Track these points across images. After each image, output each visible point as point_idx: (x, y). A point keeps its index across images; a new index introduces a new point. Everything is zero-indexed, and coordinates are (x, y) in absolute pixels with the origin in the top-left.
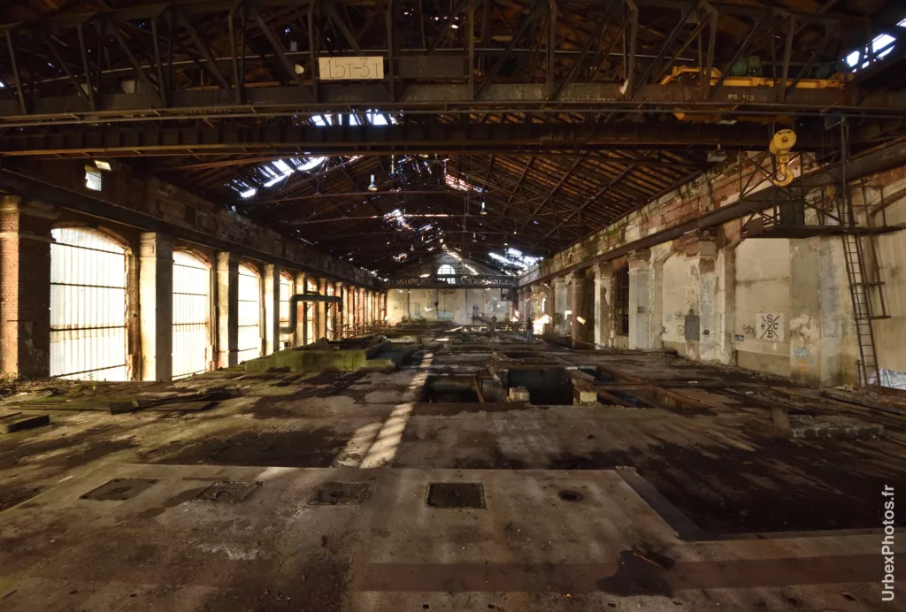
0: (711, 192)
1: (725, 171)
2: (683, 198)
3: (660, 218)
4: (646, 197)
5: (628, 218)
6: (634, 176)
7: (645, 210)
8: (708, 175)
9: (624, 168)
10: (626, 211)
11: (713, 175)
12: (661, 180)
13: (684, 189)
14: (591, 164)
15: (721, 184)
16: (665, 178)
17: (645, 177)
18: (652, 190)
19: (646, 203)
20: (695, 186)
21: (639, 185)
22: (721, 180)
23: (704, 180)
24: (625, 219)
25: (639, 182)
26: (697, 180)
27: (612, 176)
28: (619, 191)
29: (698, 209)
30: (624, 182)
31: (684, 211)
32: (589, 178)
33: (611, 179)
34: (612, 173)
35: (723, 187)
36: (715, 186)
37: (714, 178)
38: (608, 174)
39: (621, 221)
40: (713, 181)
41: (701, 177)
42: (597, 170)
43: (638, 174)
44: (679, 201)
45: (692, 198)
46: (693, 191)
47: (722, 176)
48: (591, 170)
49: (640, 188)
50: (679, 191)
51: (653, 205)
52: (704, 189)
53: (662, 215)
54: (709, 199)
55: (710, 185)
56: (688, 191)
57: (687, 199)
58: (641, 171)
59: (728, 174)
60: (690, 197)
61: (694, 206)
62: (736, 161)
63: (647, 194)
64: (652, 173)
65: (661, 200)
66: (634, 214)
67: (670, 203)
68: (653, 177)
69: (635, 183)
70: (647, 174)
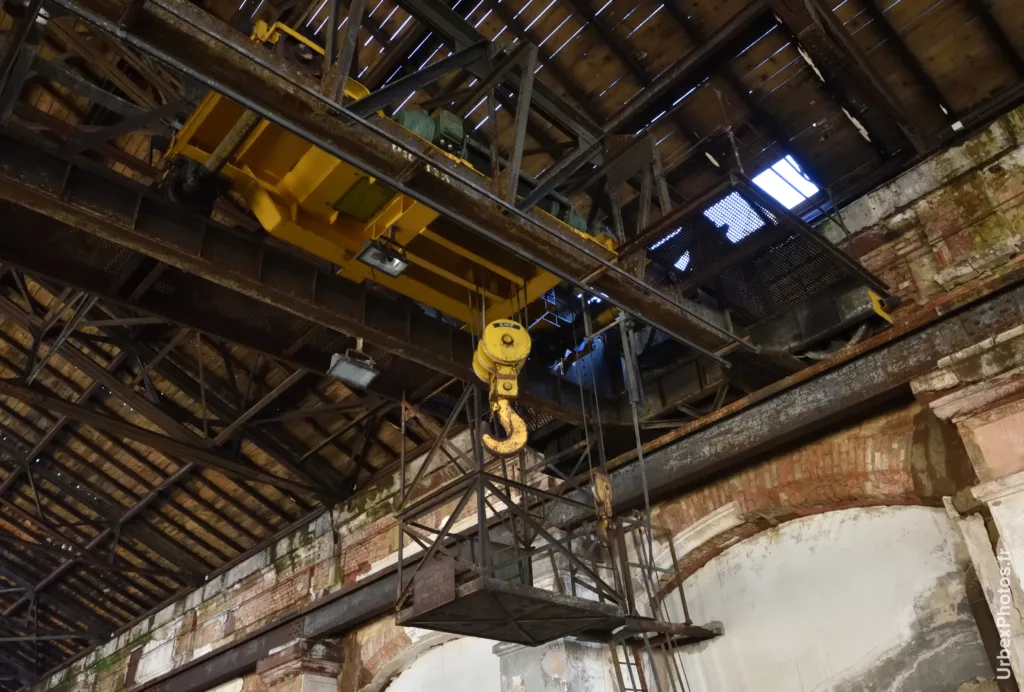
0: (337, 556)
1: (369, 505)
2: (279, 570)
3: (223, 619)
4: (204, 569)
5: (151, 622)
6: (180, 507)
7: (195, 599)
8: (336, 514)
9: (172, 468)
10: (150, 605)
11: (346, 515)
12: (237, 526)
13: (283, 547)
14: (79, 458)
15: (360, 536)
16: (247, 522)
17: (205, 515)
18: (217, 552)
19: (200, 583)
20: (307, 542)
21: (190, 534)
22: (361, 527)
23: (327, 526)
24: (145, 623)
25: (191, 525)
26: (312, 527)
27: (127, 501)
28: (141, 546)
29: (309, 594)
30: (156, 520)
31: (279, 602)
32: (69, 499)
33: (126, 509)
34: (128, 491)
35: (361, 543)
36: (348, 541)
37: (347, 522)
38: (118, 494)
39: (135, 630)
40: (343, 530)
41: (320, 520)
42: (93, 478)
43: (189, 503)
44: (270, 576)
45: (298, 570)
46: (302, 553)
47: (363, 517)
48: (80, 478)
49: (190, 542)
50: (273, 553)
51: (212, 587)
52: (326, 545)
53: (230, 613)
54: (332, 571)
55: (337, 538)
56: (291, 552)
57: (288, 573)
58: (196, 496)
59: (375, 514)
60: (293, 565)
61: (299, 587)
62: (391, 483)
63: (203, 561)
64: (220, 504)
65: (233, 575)
66: (169, 610)
67: (249, 581)
68: (221, 514)
69: (182, 528)
70: (209, 506)
